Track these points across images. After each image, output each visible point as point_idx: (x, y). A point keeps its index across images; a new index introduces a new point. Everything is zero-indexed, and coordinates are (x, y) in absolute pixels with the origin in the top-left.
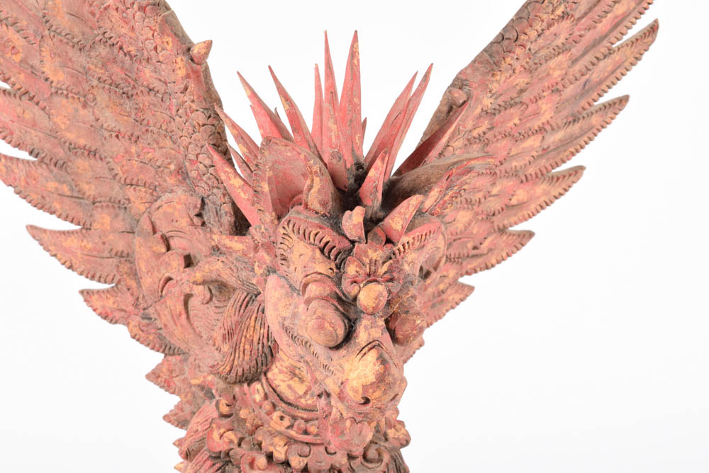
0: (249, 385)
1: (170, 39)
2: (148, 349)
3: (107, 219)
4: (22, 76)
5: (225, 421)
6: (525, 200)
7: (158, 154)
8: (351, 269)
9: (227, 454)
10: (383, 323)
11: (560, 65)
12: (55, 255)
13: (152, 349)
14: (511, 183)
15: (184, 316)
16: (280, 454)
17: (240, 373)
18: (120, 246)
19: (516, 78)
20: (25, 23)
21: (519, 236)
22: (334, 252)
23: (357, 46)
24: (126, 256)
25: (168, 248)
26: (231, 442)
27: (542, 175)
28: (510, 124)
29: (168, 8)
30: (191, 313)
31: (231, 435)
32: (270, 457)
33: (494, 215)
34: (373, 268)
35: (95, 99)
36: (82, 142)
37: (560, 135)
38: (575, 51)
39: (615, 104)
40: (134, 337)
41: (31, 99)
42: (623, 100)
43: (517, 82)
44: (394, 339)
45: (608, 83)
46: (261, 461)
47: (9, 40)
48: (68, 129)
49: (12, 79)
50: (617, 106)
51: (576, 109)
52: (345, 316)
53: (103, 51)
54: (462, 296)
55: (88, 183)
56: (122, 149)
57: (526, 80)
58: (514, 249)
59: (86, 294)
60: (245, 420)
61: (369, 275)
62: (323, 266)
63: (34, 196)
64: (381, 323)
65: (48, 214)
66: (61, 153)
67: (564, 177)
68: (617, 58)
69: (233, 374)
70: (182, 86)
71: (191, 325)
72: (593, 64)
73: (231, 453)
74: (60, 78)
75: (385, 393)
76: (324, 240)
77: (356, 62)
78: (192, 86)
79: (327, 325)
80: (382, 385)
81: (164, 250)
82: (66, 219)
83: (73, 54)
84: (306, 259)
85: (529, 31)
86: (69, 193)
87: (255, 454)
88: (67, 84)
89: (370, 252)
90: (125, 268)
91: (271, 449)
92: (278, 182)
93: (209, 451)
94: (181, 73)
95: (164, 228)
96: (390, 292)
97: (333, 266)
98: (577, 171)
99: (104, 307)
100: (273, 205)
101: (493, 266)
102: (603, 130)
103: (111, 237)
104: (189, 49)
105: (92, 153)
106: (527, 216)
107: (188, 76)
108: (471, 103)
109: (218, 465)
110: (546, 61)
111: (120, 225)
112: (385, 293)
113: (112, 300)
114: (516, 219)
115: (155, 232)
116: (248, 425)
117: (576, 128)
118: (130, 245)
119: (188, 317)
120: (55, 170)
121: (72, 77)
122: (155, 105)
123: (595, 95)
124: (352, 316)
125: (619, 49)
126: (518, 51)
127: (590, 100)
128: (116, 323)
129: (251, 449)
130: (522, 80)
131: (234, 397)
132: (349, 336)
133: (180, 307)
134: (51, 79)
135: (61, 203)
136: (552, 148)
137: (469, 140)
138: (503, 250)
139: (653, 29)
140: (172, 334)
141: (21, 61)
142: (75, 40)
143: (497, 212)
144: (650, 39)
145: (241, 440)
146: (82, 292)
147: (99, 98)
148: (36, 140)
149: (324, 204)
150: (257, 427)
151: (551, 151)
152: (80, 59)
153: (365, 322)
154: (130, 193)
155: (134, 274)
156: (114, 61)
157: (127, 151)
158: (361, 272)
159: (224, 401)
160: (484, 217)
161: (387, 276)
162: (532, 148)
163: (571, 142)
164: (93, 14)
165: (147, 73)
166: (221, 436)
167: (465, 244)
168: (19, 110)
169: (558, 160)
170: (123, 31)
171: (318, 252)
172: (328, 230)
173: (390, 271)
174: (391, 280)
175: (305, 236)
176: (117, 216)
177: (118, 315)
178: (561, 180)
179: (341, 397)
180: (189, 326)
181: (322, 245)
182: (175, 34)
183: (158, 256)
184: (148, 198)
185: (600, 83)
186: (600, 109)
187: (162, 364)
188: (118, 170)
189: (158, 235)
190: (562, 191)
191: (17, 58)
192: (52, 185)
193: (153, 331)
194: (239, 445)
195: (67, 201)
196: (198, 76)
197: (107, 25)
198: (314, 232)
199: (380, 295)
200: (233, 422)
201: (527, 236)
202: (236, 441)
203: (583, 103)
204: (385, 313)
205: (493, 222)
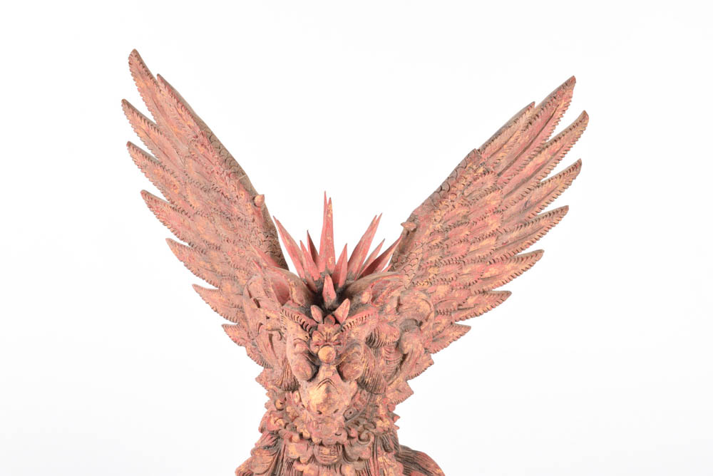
0: (293, 392)
1: (243, 193)
2: (255, 363)
3: (229, 286)
4: (180, 201)
5: (279, 413)
6: (497, 273)
7: (246, 254)
8: (315, 338)
9: (277, 433)
10: (335, 369)
11: (494, 198)
12: (208, 303)
13: (257, 363)
14: (479, 266)
15: (270, 346)
16: (306, 435)
17: (286, 385)
18: (237, 302)
19: (457, 210)
20: (178, 173)
21: (499, 295)
22: (308, 328)
23: (331, 207)
24: (241, 309)
25: (259, 306)
26: (281, 425)
27: (507, 258)
28: (463, 235)
29: (243, 173)
30: (274, 345)
31: (281, 421)
32: (301, 435)
33: (470, 285)
34: (328, 338)
35: (214, 220)
36: (212, 241)
37: (515, 234)
38: (507, 188)
39: (557, 212)
40: (249, 355)
41: (186, 214)
42: (564, 210)
43: (459, 212)
44: (343, 378)
45: (546, 200)
46: (296, 437)
47: (171, 181)
48: (205, 234)
49: (176, 203)
50: (559, 213)
51: (523, 219)
52: (313, 364)
53: (215, 194)
54: (460, 333)
55: (218, 265)
56: (231, 248)
57: (466, 210)
58: (497, 303)
59: (225, 326)
60: (289, 413)
61: (326, 341)
62: (302, 335)
63: (193, 269)
64: (334, 368)
65: (201, 279)
66: (204, 246)
67: (527, 258)
68: (550, 186)
69: (283, 386)
70: (252, 219)
71: (274, 352)
72: (527, 193)
73: (279, 432)
74: (198, 205)
75: (328, 408)
76: (302, 321)
77: (329, 216)
78: (256, 219)
79: (300, 369)
80: (326, 405)
81: (256, 307)
82: (210, 283)
83: (202, 193)
84: (294, 330)
85: (457, 185)
86: (210, 269)
87: (293, 433)
88: (201, 209)
89: (326, 328)
90: (240, 315)
91: (302, 431)
92: (278, 288)
93: (268, 430)
94: (250, 211)
95: (255, 295)
96: (337, 351)
97: (308, 335)
98: (538, 254)
99: (234, 336)
100: (278, 299)
101: (481, 314)
102: (553, 228)
103: (232, 296)
104: (254, 198)
105: (218, 248)
106: (501, 283)
107: (253, 214)
108: (420, 229)
109: (274, 438)
110: (481, 197)
111: (236, 290)
112: (334, 352)
113: (237, 332)
114: (493, 285)
115: (251, 296)
116: (290, 416)
117: (528, 229)
118: (241, 301)
119: (272, 347)
120: (202, 254)
121: (203, 205)
122: (242, 227)
123: (537, 209)
124: (317, 364)
125: (549, 181)
126: (450, 197)
127: (535, 213)
128: (241, 345)
129: (291, 430)
130: (462, 211)
131: (285, 399)
132: (315, 375)
133: (267, 341)
134: (193, 205)
135: (207, 274)
136: (510, 242)
137: (430, 247)
138: (487, 304)
139: (577, 166)
140: (265, 355)
141: (179, 194)
142: (202, 186)
143: (472, 284)
144: (575, 172)
145: (287, 424)
146: (223, 326)
147: (216, 219)
148: (191, 237)
149: (301, 301)
150: (296, 417)
151: (511, 244)
152: (205, 196)
153: (323, 368)
154: (237, 273)
155: (245, 319)
156: (221, 201)
157: (233, 250)
158: (321, 339)
159: (279, 401)
160: (462, 287)
161: (337, 342)
162: (489, 246)
163: (527, 237)
164: (208, 173)
165: (235, 208)
166: (275, 422)
167: (451, 304)
168: (182, 220)
169: (518, 248)
170: (222, 185)
171: (299, 327)
172: (303, 316)
173: (339, 339)
174: (340, 344)
175: (292, 318)
176: (234, 284)
177: (241, 341)
178: (525, 260)
179: (309, 409)
180: (272, 352)
181: (301, 323)
182: (246, 190)
183: (254, 311)
184: (246, 277)
185: (539, 202)
186: (546, 216)
187: (262, 373)
188: (230, 260)
189: (252, 299)
190: (528, 266)
191: (176, 192)
192: (202, 263)
193: (257, 352)
194: (285, 428)
195: (210, 273)
196: (259, 214)
197: (214, 181)
198: (296, 316)
199: (330, 353)
200: (283, 414)
201: (506, 294)
202: (283, 425)
203: (528, 214)
204: (337, 363)
205: (470, 289)
